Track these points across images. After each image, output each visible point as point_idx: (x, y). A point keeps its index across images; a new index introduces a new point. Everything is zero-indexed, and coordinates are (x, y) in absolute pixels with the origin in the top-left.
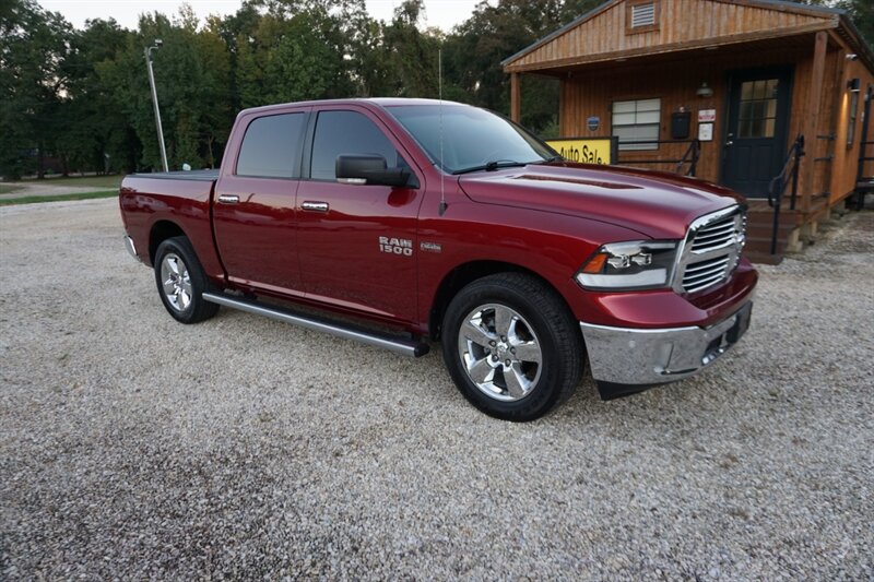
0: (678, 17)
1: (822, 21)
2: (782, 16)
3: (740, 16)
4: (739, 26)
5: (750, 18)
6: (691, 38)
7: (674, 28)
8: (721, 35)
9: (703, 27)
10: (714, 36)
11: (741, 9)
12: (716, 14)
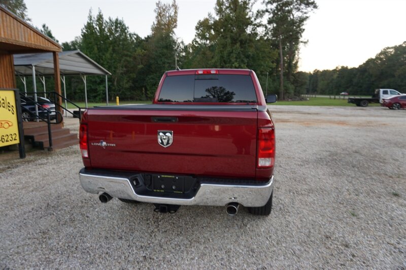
0: (5, 24)
1: (57, 48)
2: (46, 41)
3: (32, 35)
4: (33, 40)
5: (36, 38)
6: (14, 38)
7: (4, 29)
8: (27, 41)
9: (18, 34)
10: (24, 41)
11: (32, 32)
12: (22, 30)
